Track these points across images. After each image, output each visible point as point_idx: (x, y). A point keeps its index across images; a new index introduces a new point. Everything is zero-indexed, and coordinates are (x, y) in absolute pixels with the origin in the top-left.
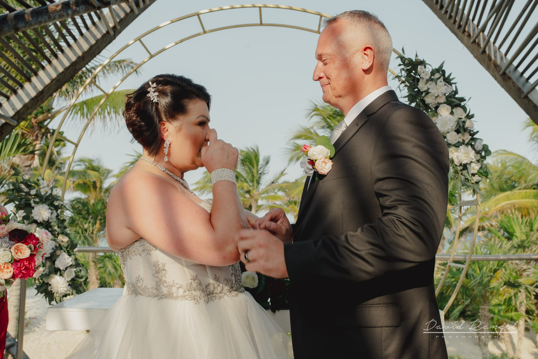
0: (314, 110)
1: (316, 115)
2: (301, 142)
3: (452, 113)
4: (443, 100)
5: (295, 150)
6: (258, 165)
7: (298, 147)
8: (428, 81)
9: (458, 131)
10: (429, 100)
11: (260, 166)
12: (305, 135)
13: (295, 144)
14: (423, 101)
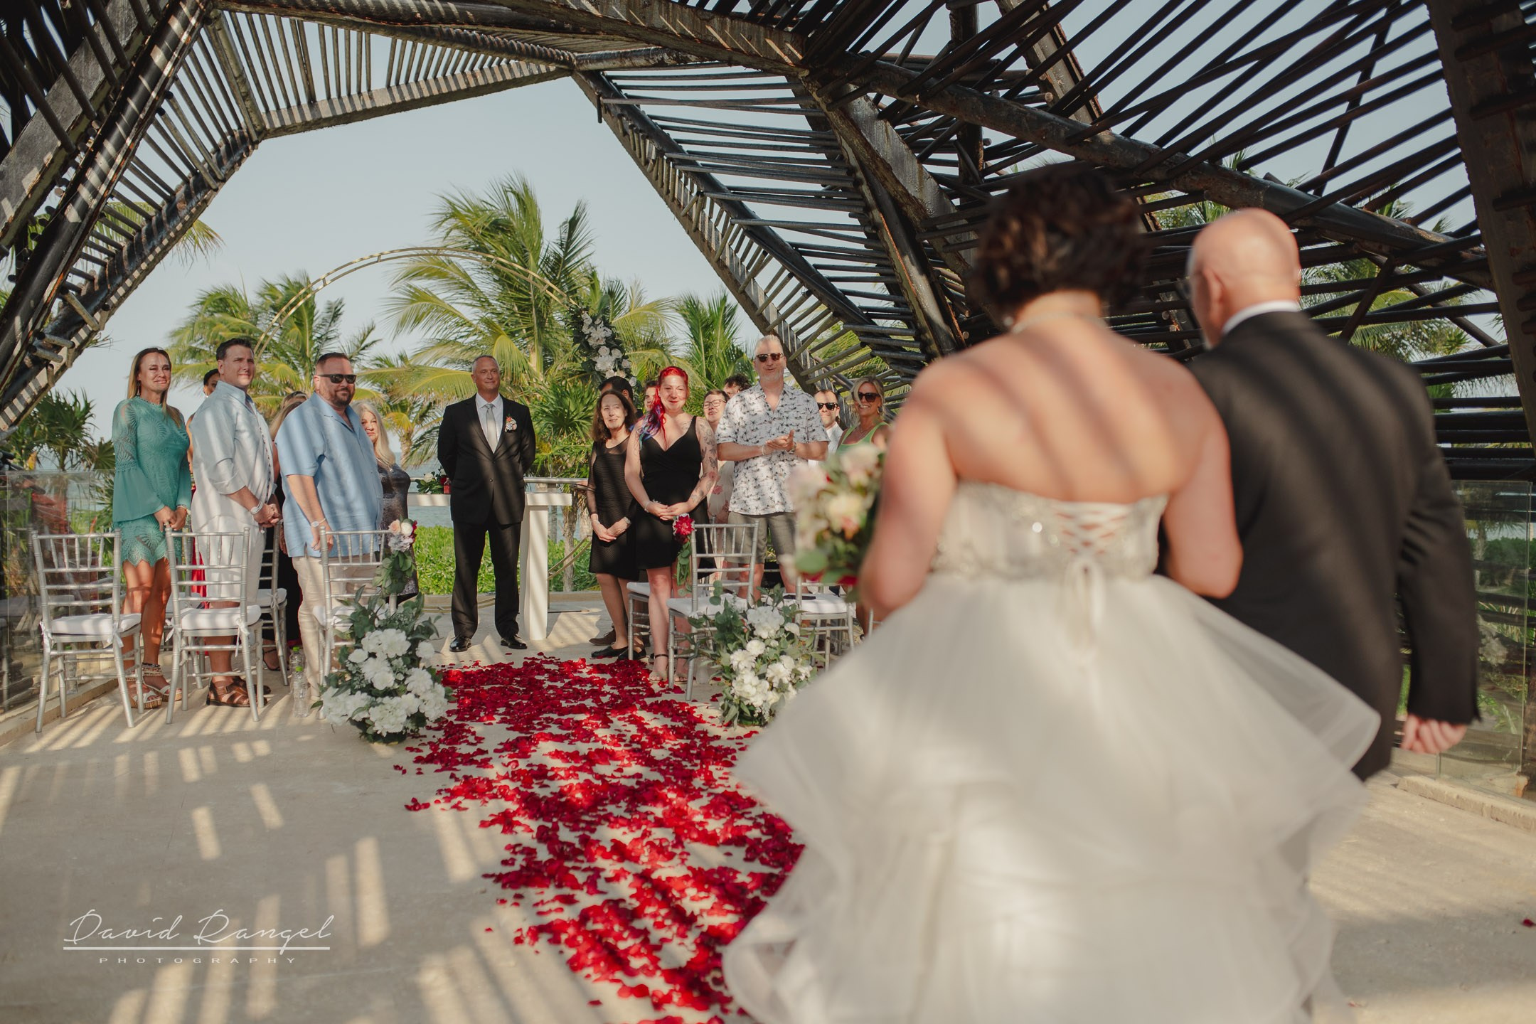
0: (453, 216)
1: (457, 227)
2: (421, 284)
3: (611, 354)
4: (603, 342)
5: (413, 302)
6: (311, 322)
7: (417, 296)
8: (589, 326)
10: (591, 342)
11: (317, 322)
12: (429, 269)
13: (410, 287)
14: (587, 343)
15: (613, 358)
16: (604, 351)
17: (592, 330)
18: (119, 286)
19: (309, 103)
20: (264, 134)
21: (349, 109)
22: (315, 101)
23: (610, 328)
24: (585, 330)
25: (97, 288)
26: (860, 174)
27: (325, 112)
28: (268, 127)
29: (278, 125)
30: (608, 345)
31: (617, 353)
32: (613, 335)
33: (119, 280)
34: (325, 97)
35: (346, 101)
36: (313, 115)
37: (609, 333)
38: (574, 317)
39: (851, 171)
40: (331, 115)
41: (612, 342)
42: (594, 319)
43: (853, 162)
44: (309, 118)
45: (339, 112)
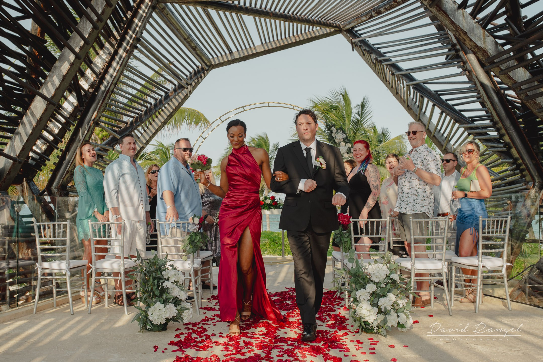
3: (345, 146)
4: (342, 140)
8: (335, 133)
9: (348, 153)
10: (336, 141)
14: (334, 141)
15: (346, 148)
16: (343, 143)
17: (337, 135)
18: (138, 126)
19: (230, 53)
20: (211, 67)
21: (246, 54)
22: (232, 52)
23: (345, 134)
24: (333, 135)
25: (128, 126)
26: (458, 47)
27: (237, 56)
28: (213, 63)
29: (217, 62)
30: (344, 141)
31: (349, 145)
32: (347, 137)
33: (139, 123)
34: (236, 50)
35: (245, 51)
36: (231, 58)
37: (345, 136)
38: (329, 129)
39: (454, 45)
40: (239, 57)
41: (346, 140)
42: (337, 130)
43: (455, 41)
44: (230, 59)
45: (242, 55)
